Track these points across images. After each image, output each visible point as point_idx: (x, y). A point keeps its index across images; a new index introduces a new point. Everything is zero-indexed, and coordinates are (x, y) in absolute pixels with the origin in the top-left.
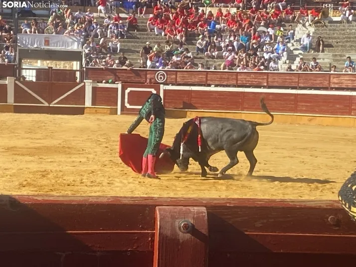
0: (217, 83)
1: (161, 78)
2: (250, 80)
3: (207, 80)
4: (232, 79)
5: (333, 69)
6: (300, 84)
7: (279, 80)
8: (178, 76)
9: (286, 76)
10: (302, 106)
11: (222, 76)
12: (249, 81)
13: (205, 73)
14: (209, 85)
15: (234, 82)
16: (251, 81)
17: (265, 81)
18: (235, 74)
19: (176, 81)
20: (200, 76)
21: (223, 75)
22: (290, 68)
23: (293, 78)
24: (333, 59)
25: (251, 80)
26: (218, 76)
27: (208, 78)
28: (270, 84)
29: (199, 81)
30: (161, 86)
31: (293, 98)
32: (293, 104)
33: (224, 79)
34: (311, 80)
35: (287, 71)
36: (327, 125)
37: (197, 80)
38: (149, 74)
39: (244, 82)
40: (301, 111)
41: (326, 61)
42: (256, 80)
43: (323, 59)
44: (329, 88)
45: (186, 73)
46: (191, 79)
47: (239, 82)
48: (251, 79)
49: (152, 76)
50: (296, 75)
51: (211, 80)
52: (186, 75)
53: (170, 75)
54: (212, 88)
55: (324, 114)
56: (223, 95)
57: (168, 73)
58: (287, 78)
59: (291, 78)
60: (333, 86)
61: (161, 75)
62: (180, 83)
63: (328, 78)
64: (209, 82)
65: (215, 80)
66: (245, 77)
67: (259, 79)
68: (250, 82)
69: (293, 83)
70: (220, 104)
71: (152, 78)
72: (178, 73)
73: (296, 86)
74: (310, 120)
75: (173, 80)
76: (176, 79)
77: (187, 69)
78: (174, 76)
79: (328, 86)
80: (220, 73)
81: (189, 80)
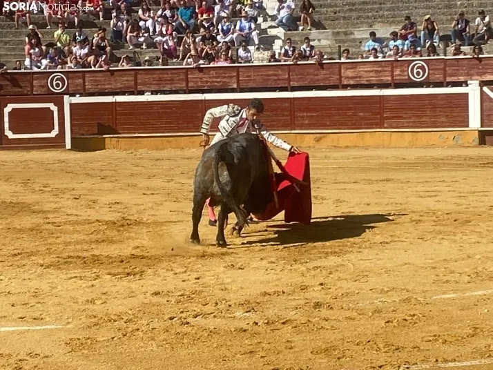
0: (154, 88)
1: (58, 85)
2: (208, 80)
3: (136, 84)
4: (180, 80)
5: (345, 55)
6: (291, 83)
7: (257, 78)
8: (86, 79)
9: (269, 71)
10: (303, 117)
11: (161, 76)
12: (207, 82)
13: (133, 72)
14: (142, 93)
15: (183, 85)
16: (211, 83)
17: (234, 80)
18: (184, 71)
19: (84, 89)
20: (125, 79)
21: (164, 74)
22: (273, 56)
23: (280, 73)
24: (336, 40)
25: (211, 80)
26: (155, 76)
27: (139, 81)
28: (243, 85)
29: (122, 86)
30: (66, 97)
31: (287, 104)
32: (287, 116)
33: (165, 80)
34: (308, 74)
35: (270, 61)
36: (347, 147)
37: (119, 85)
38: (37, 79)
39: (200, 84)
40: (301, 127)
41: (324, 42)
42: (219, 80)
43: (319, 40)
44: (340, 87)
45: (100, 74)
46: (110, 84)
47: (190, 85)
48: (210, 78)
49: (43, 82)
50: (284, 67)
51: (144, 84)
52: (100, 77)
53: (73, 78)
54: (148, 97)
55: (339, 129)
56: (171, 108)
57: (70, 75)
58: (271, 73)
59: (277, 73)
60: (345, 83)
61: (57, 80)
62: (91, 91)
63: (336, 71)
64: (140, 88)
65: (151, 84)
66: (200, 76)
67: (225, 77)
68: (209, 84)
69: (281, 81)
70: (167, 123)
71: (42, 86)
72: (87, 75)
73: (286, 85)
74: (318, 140)
75: (79, 88)
76: (84, 85)
77: (101, 67)
78: (80, 81)
79: (337, 83)
80: (158, 72)
81: (107, 87)
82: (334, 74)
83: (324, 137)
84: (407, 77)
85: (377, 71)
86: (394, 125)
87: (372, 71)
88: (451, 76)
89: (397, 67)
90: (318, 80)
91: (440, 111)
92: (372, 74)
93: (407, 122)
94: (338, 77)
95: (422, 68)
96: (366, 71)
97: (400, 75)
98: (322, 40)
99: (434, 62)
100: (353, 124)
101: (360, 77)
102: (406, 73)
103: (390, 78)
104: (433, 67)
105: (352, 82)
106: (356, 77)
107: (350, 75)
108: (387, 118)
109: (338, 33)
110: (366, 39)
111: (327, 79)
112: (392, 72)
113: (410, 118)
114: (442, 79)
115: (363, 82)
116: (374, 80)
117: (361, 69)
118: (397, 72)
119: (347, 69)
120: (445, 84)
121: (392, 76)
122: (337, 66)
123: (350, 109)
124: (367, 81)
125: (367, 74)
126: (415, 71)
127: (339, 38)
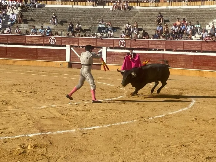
82: (23, 40)
83: (17, 61)
84: (48, 43)
85: (39, 40)
86: (41, 59)
87: (37, 40)
88: (63, 43)
89: (45, 39)
90: (18, 41)
91: (57, 55)
92: (37, 41)
93: (46, 58)
94: (25, 41)
95: (54, 40)
96: (35, 40)
97: (46, 42)
98: (24, 28)
99: (58, 38)
100: (26, 58)
101: (33, 41)
102: (48, 41)
103: (43, 43)
104: (58, 40)
105: (30, 43)
106: (31, 41)
107: (29, 40)
108: (39, 56)
109: (30, 26)
110: (40, 28)
111: (21, 41)
112: (44, 40)
113: (46, 57)
114: (60, 44)
115: (33, 43)
116: (37, 42)
117: (33, 38)
118: (45, 41)
119: (28, 38)
120: (61, 46)
121: (44, 42)
122: (25, 37)
123: (26, 52)
124: (35, 43)
125: (35, 41)
126: (51, 41)
127: (31, 27)
